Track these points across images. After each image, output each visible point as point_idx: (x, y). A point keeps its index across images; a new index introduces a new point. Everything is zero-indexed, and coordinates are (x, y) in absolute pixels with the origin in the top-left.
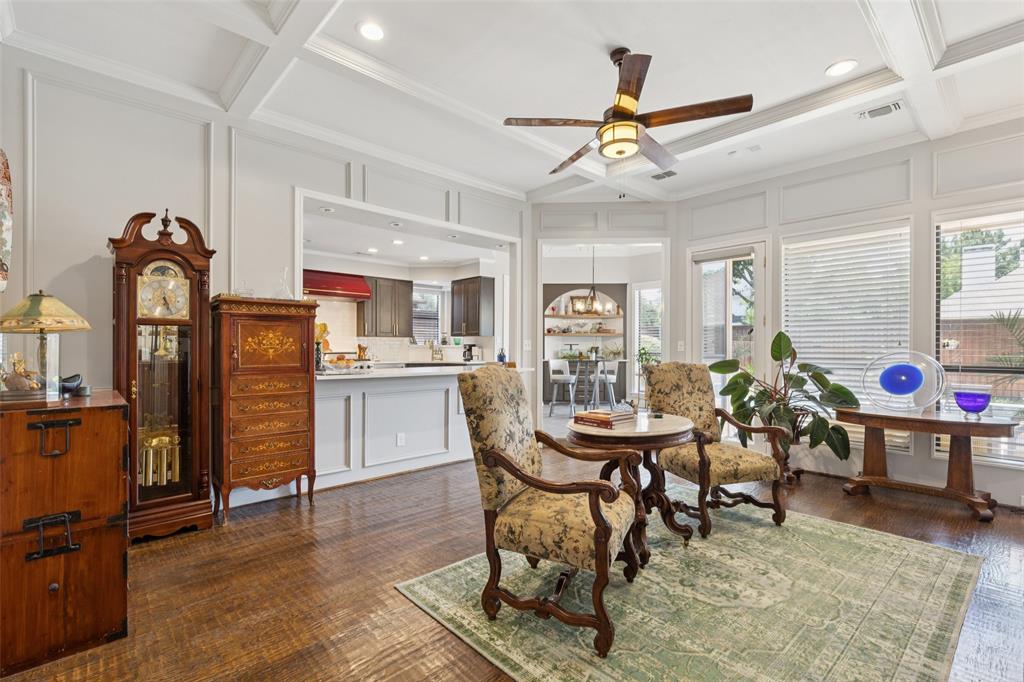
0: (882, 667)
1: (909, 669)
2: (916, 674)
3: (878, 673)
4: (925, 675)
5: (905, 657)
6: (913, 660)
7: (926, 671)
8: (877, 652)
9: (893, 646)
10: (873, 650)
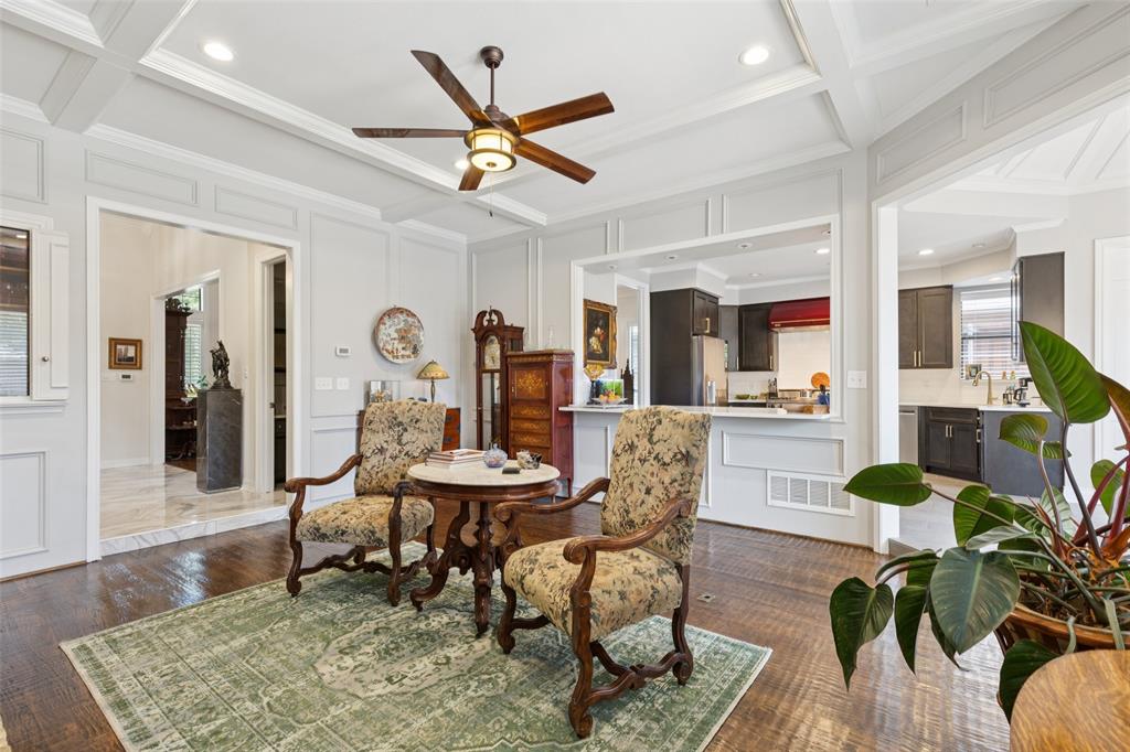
0: (181, 712)
1: (164, 730)
2: (153, 731)
3: (177, 707)
4: (147, 737)
5: (177, 735)
6: (169, 739)
7: (150, 741)
8: (201, 719)
9: (199, 734)
10: (206, 717)
